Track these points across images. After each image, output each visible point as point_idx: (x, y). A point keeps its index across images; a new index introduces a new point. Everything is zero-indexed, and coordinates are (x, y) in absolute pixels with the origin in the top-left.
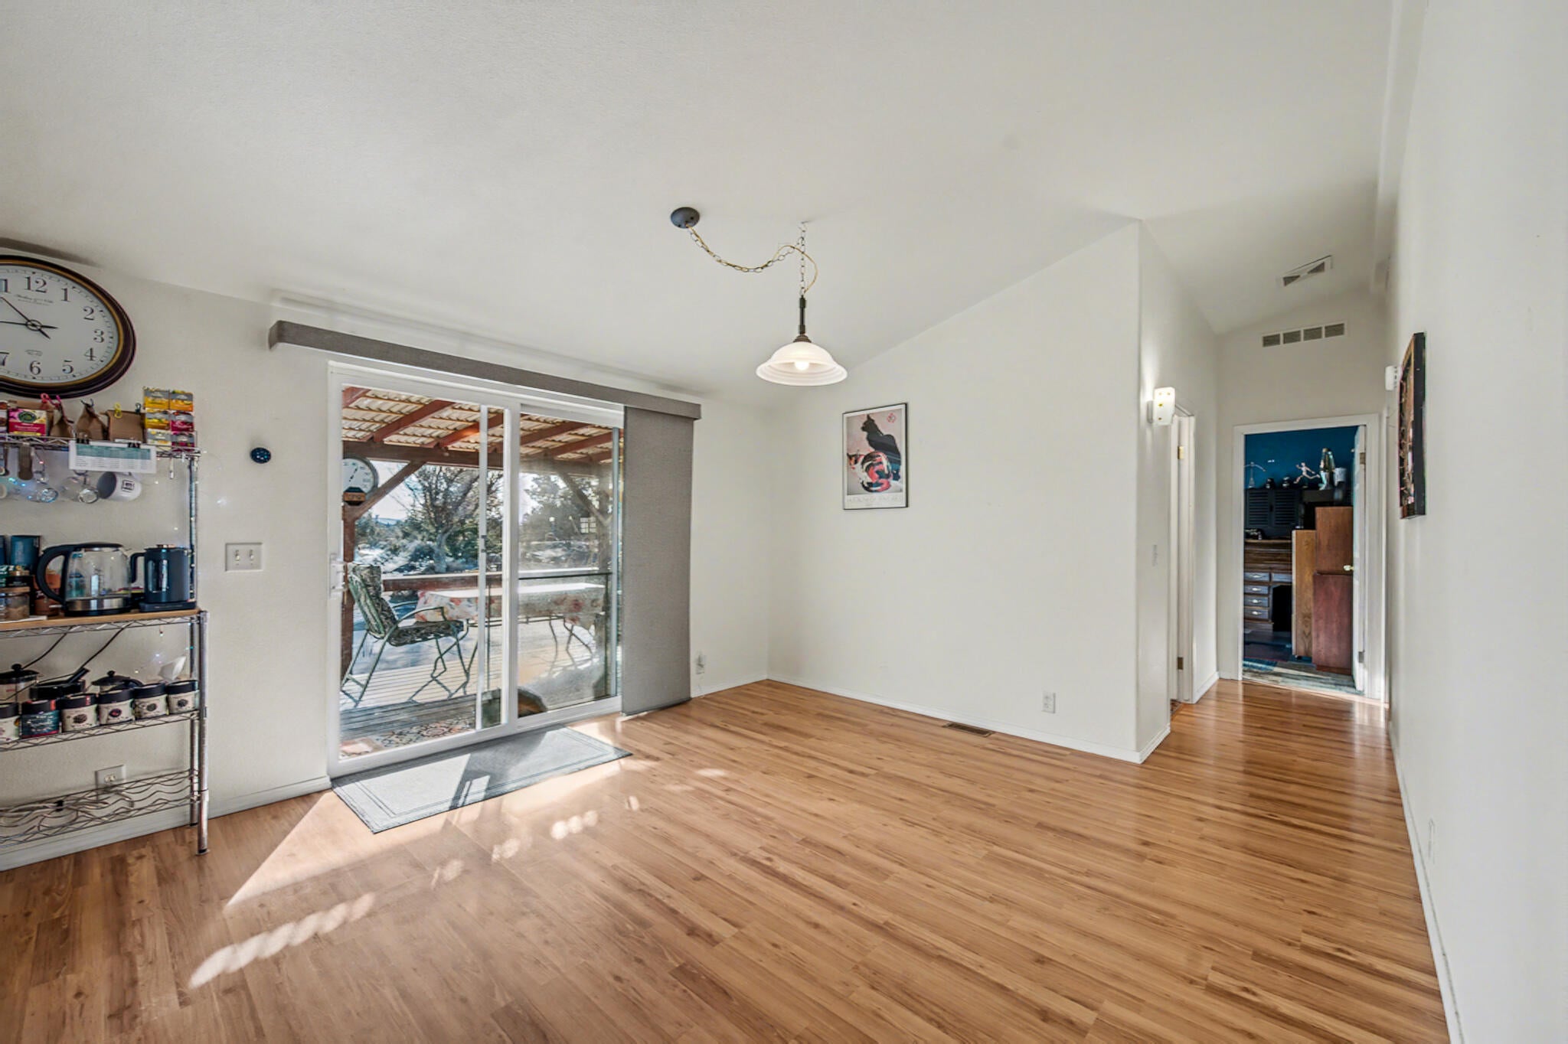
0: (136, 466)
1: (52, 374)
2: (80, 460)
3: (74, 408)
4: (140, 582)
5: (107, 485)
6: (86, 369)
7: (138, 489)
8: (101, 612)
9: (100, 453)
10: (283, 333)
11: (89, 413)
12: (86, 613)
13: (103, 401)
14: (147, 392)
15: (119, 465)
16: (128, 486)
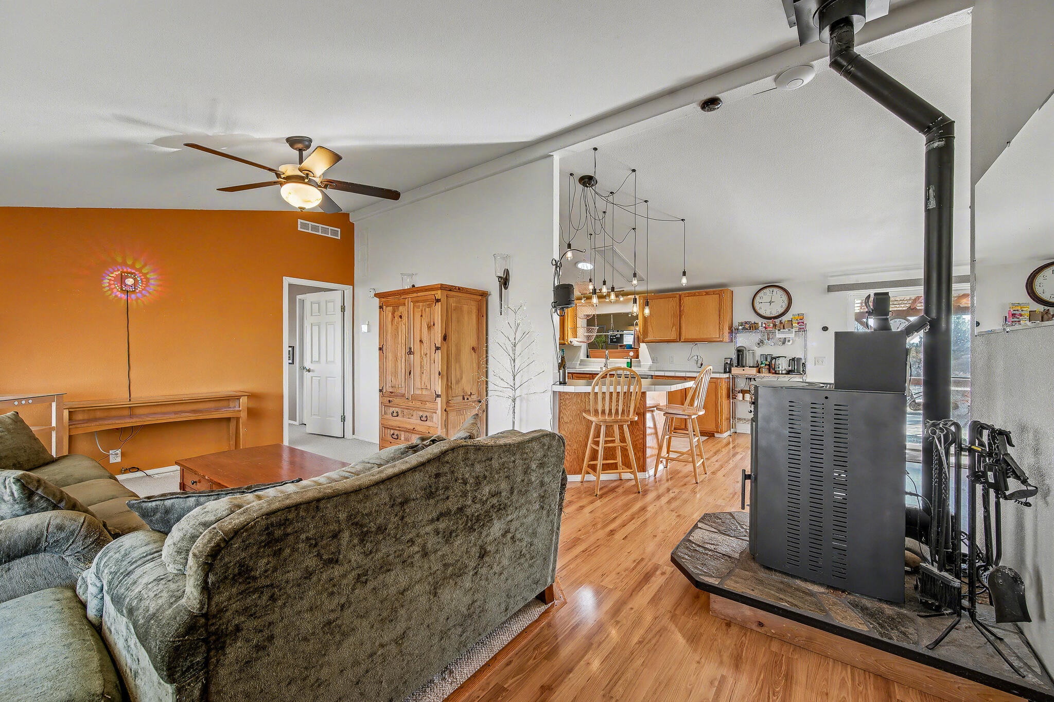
0: (792, 336)
1: (775, 314)
2: (779, 335)
3: (777, 321)
4: (790, 368)
5: (784, 341)
6: (781, 310)
7: (791, 342)
8: (782, 374)
9: (783, 333)
10: (830, 289)
11: (781, 323)
12: (779, 374)
13: (785, 319)
14: (793, 315)
15: (787, 336)
16: (789, 341)
